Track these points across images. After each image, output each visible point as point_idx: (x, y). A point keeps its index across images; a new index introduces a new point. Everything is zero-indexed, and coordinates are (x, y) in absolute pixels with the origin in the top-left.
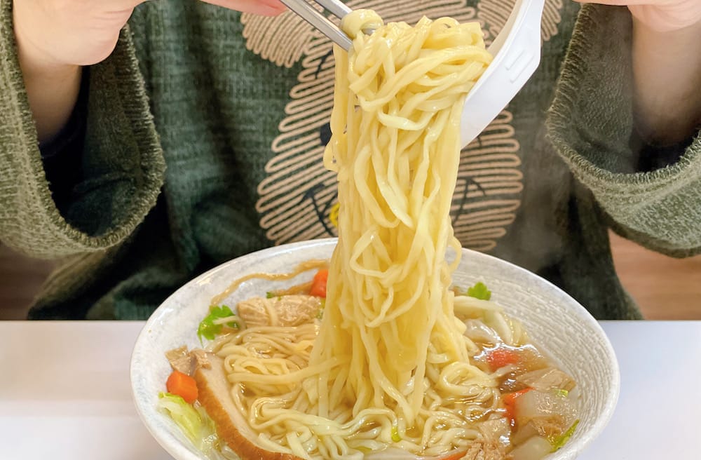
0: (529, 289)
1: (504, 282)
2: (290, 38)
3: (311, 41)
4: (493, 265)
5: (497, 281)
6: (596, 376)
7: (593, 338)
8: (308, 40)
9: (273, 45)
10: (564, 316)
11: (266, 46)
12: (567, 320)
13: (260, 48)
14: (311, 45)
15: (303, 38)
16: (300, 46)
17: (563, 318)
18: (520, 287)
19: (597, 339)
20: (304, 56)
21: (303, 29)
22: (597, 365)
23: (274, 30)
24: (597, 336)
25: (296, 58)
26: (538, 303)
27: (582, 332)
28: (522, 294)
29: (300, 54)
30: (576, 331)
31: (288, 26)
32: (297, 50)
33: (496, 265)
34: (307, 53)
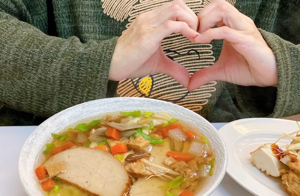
0: (166, 108)
1: (154, 108)
2: (123, 9)
3: (132, 10)
4: (148, 102)
5: (151, 108)
6: (211, 137)
7: (202, 122)
8: (131, 10)
9: (116, 12)
10: (186, 116)
11: (112, 12)
12: (187, 118)
13: (110, 13)
14: (132, 12)
15: (129, 9)
16: (127, 12)
17: (185, 117)
18: (162, 108)
19: (204, 122)
20: (129, 17)
21: (129, 5)
22: (209, 133)
23: (116, 5)
24: (203, 121)
25: (125, 18)
26: (172, 113)
27: (195, 121)
28: (164, 111)
29: (127, 16)
30: (193, 121)
31: (122, 4)
32: (126, 14)
33: (149, 101)
34: (130, 15)
